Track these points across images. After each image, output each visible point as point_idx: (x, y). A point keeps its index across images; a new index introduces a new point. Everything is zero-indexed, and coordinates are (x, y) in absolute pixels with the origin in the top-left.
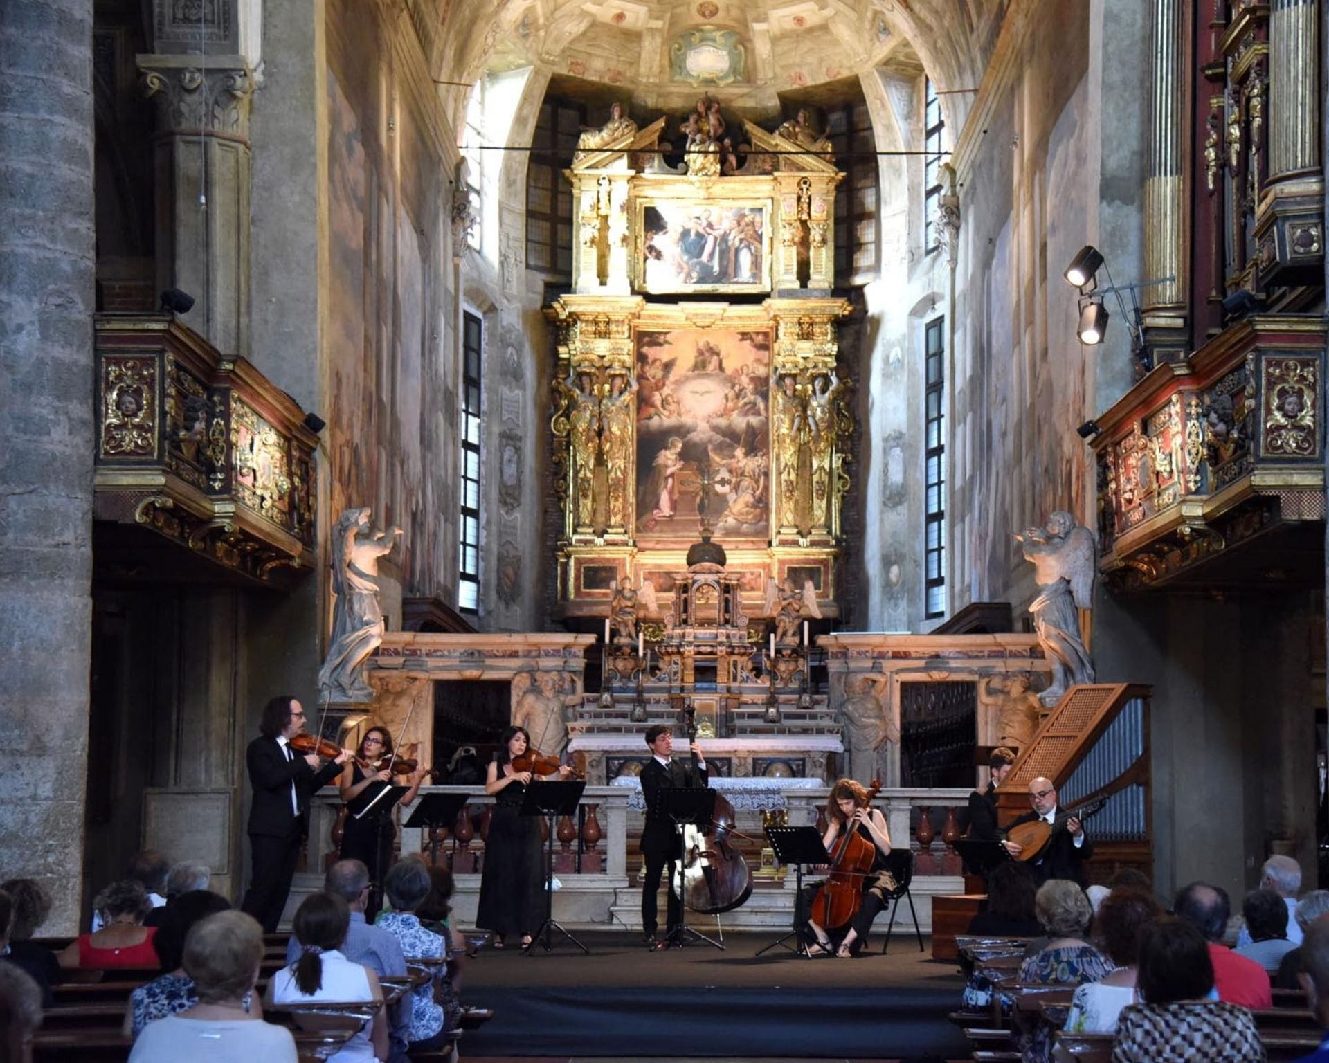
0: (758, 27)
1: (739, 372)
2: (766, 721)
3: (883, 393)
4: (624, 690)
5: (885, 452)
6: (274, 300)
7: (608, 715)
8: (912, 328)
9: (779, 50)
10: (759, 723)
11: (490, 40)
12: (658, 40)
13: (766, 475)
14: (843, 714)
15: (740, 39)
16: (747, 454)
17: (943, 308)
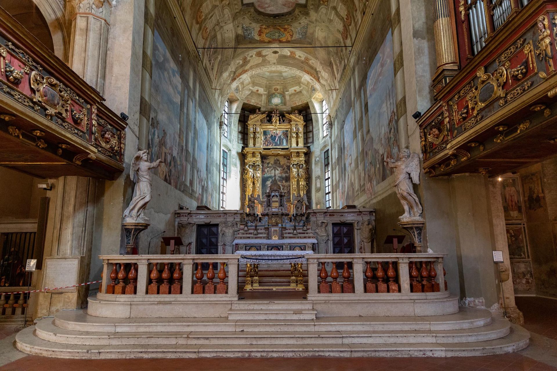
0: (287, 93)
1: (283, 165)
2: (293, 235)
3: (315, 168)
4: (252, 226)
5: (316, 180)
6: (114, 75)
7: (246, 234)
8: (321, 153)
9: (291, 98)
10: (291, 235)
11: (229, 91)
12: (266, 96)
13: (290, 186)
14: (316, 233)
15: (283, 96)
16: (285, 182)
17: (329, 147)
